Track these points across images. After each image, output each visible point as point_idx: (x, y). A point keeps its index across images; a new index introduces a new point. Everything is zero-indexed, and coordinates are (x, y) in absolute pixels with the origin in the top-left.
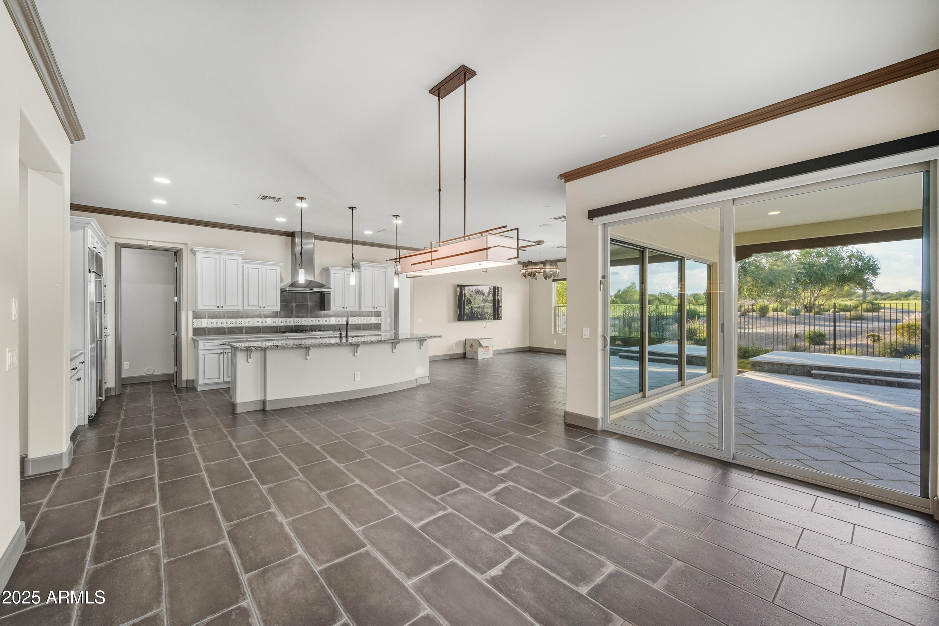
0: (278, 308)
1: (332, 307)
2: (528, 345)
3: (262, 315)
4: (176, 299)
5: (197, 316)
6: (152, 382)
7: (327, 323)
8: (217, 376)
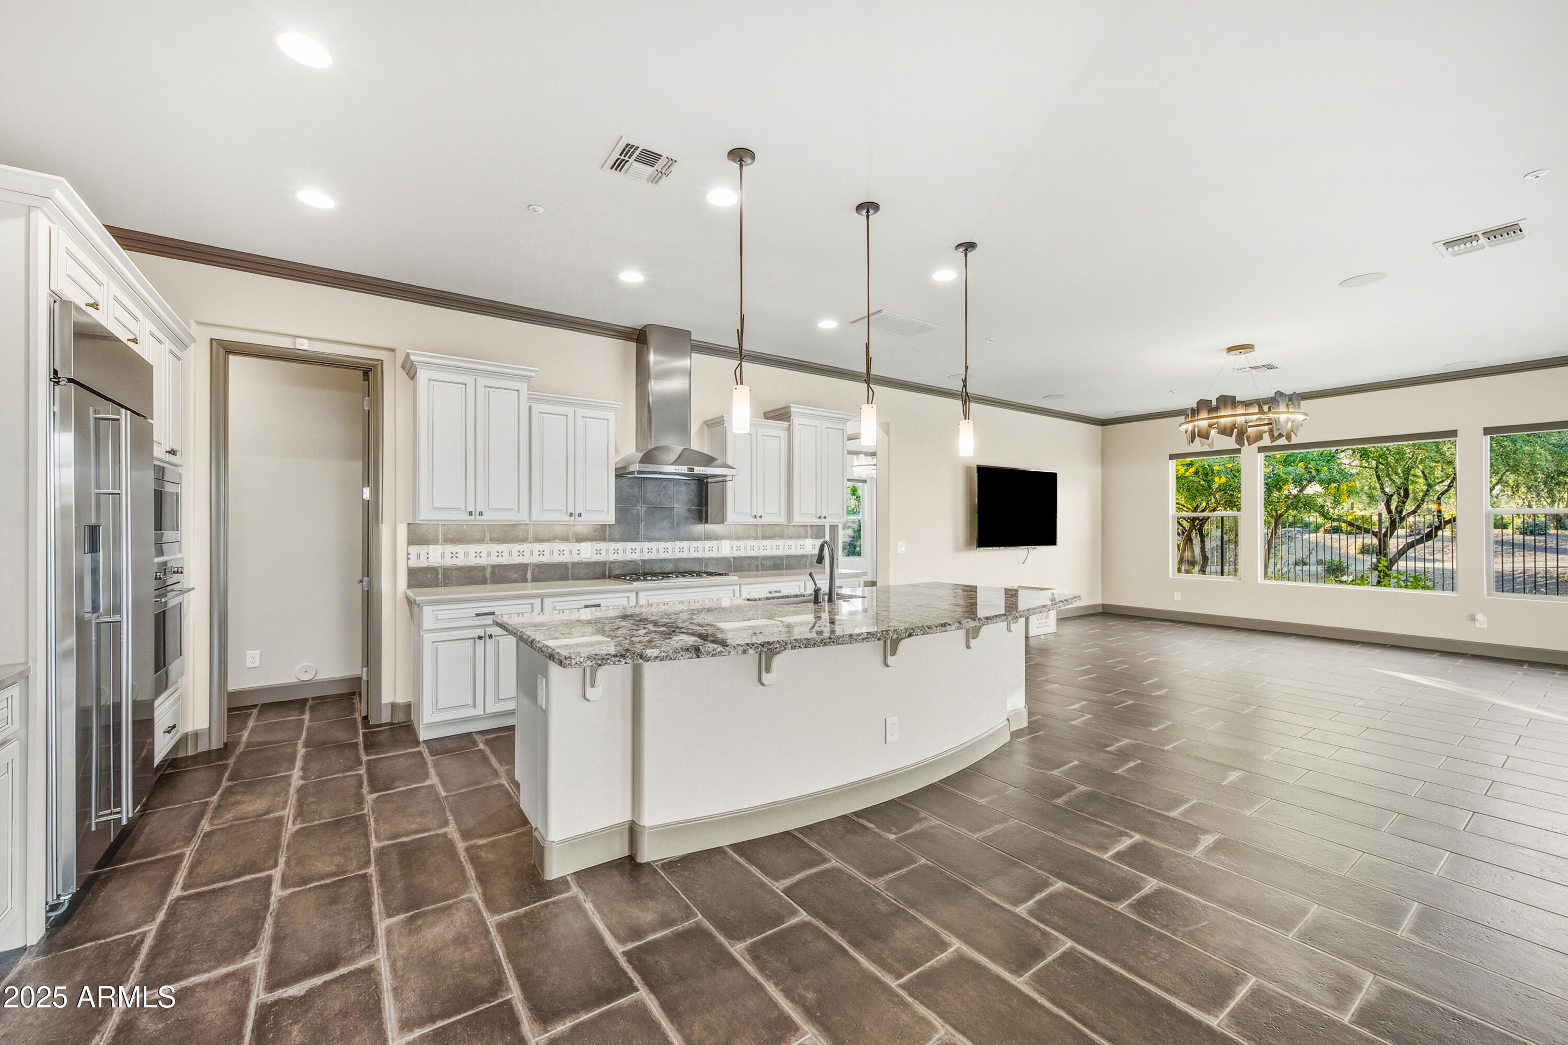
0: (609, 517)
1: (732, 516)
2: (1099, 601)
3: (571, 536)
4: (367, 493)
5: (417, 537)
6: (313, 699)
7: (714, 554)
8: (470, 701)
